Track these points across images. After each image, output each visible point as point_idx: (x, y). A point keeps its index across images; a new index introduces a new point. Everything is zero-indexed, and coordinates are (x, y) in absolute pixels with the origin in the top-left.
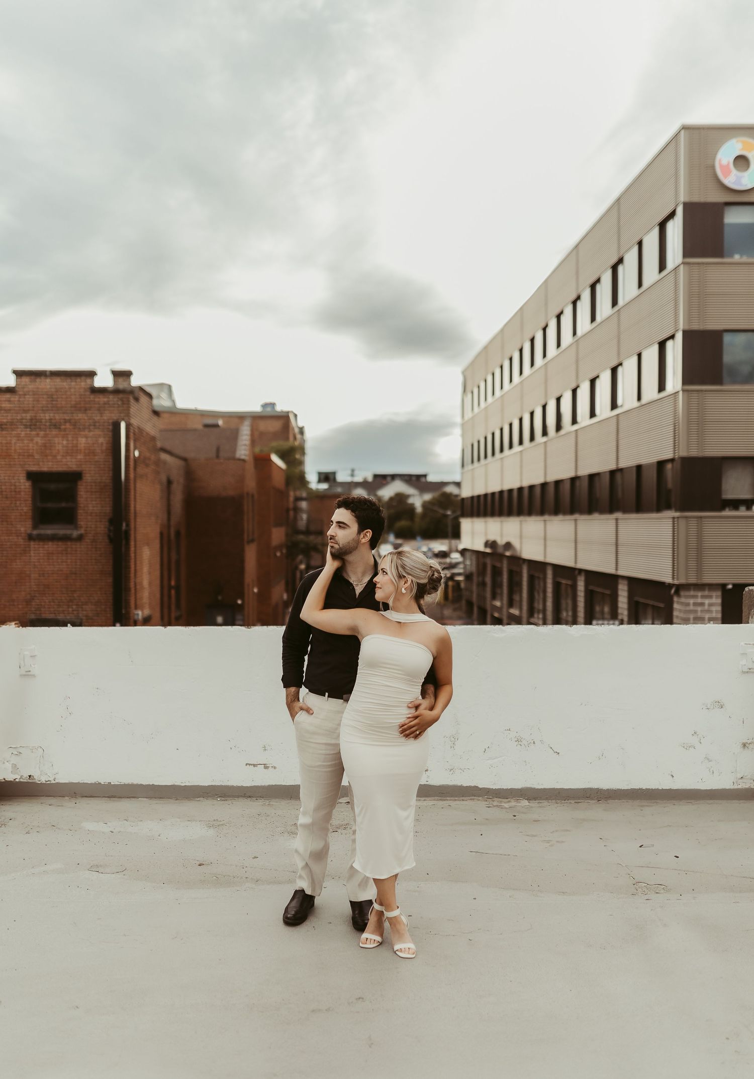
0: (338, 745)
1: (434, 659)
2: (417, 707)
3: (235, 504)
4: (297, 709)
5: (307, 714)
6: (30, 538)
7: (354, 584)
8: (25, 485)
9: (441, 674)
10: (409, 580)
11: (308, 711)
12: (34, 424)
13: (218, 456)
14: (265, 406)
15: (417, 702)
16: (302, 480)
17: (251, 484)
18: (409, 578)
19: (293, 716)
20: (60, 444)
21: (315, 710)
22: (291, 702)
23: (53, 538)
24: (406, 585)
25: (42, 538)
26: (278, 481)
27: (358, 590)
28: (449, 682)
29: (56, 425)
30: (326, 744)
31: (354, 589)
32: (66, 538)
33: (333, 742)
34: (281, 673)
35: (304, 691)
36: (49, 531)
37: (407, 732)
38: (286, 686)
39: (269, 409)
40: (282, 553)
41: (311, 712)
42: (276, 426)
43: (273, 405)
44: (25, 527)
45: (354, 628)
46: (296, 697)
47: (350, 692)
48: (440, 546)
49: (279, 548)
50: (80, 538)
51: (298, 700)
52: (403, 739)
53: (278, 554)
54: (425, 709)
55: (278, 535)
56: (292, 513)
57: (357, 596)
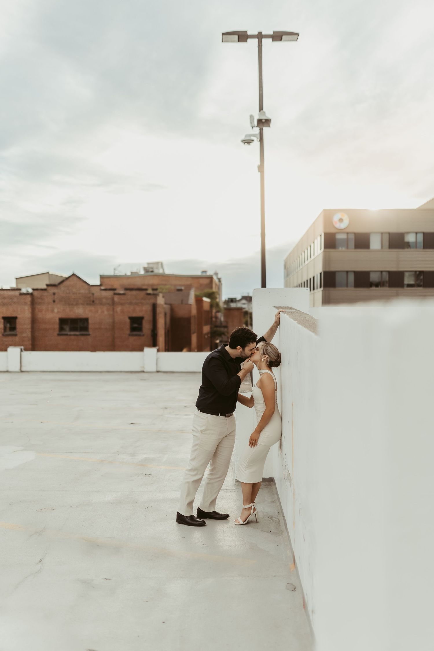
3: (188, 320)
6: (130, 335)
8: (128, 321)
10: (266, 356)
12: (131, 303)
13: (182, 303)
14: (203, 272)
16: (217, 305)
17: (194, 311)
18: (267, 356)
20: (138, 309)
23: (136, 335)
24: (265, 358)
25: (133, 335)
26: (206, 307)
29: (136, 304)
32: (139, 335)
36: (135, 333)
39: (204, 274)
40: (208, 336)
42: (207, 281)
43: (205, 272)
44: (128, 332)
49: (207, 334)
50: (143, 335)
53: (206, 337)
55: (206, 329)
56: (214, 319)
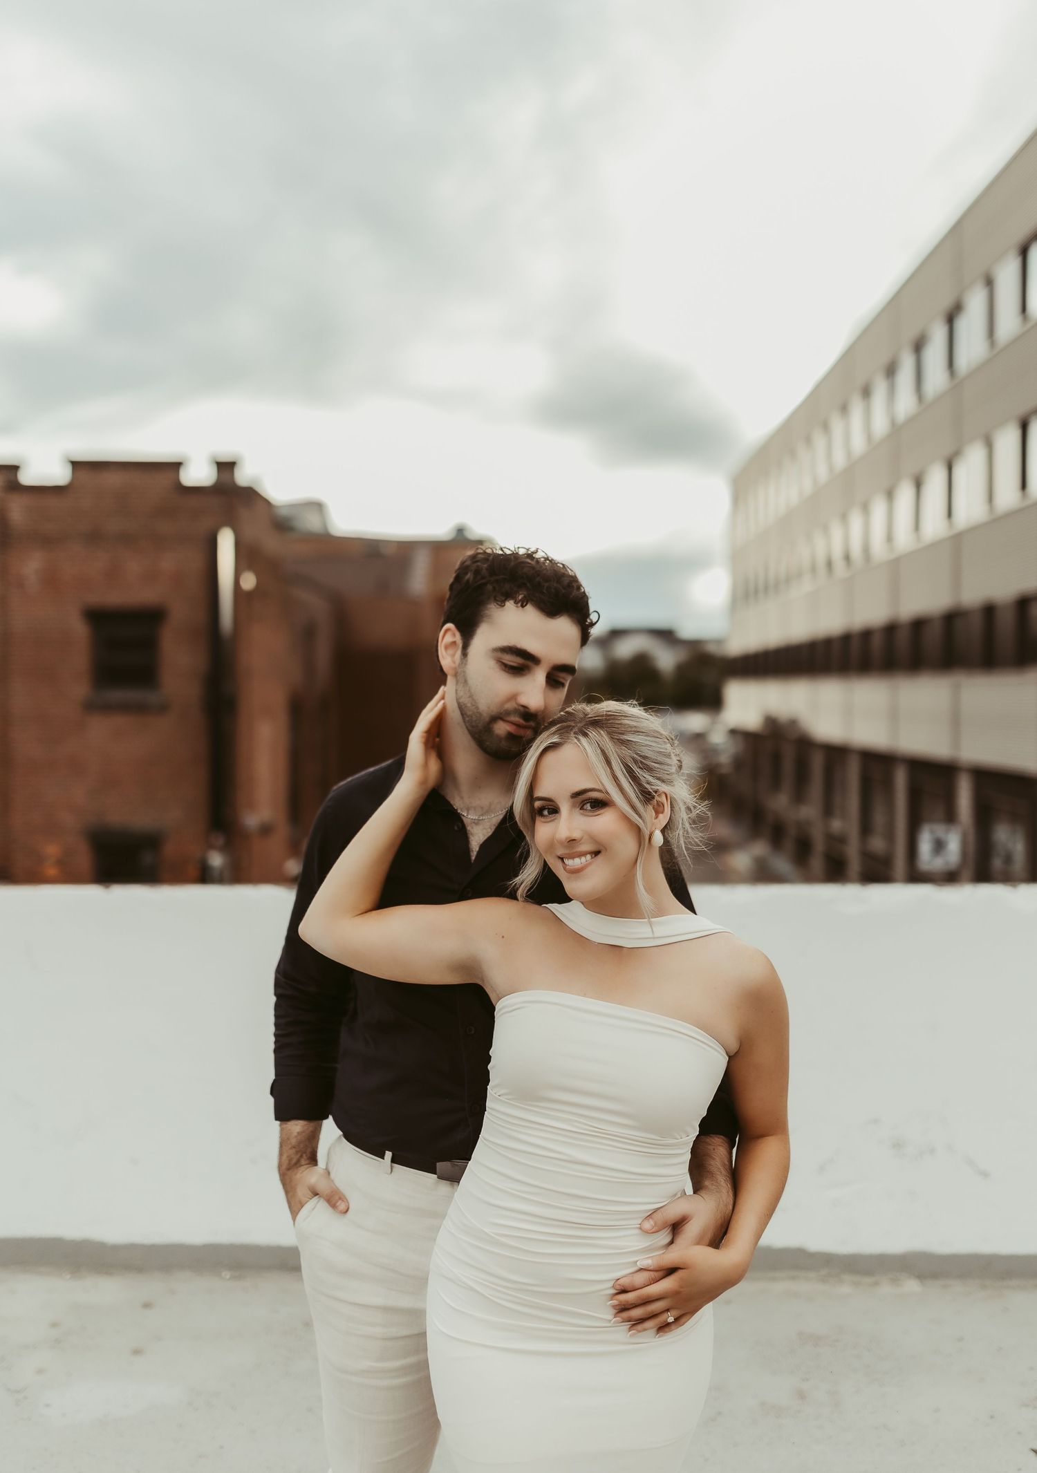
0: (418, 1315)
1: (732, 1058)
2: (676, 1227)
4: (302, 1192)
5: (330, 1210)
6: (90, 707)
7: (469, 817)
8: (80, 630)
9: (754, 1101)
11: (335, 1200)
12: (94, 537)
15: (674, 1212)
19: (295, 1207)
20: (133, 567)
21: (354, 1201)
22: (288, 1169)
23: (125, 708)
25: (107, 708)
27: (478, 835)
28: (777, 1127)
29: (127, 540)
30: (386, 1309)
31: (463, 833)
32: (141, 708)
33: (406, 1302)
34: (268, 1074)
35: (329, 1129)
36: (118, 696)
37: (637, 1313)
38: (282, 1114)
41: (342, 1206)
44: (80, 689)
45: (470, 965)
46: (306, 1153)
47: (464, 1151)
48: (695, 721)
50: (162, 709)
51: (313, 1160)
52: (621, 1332)
54: (699, 1242)
57: (473, 858)
